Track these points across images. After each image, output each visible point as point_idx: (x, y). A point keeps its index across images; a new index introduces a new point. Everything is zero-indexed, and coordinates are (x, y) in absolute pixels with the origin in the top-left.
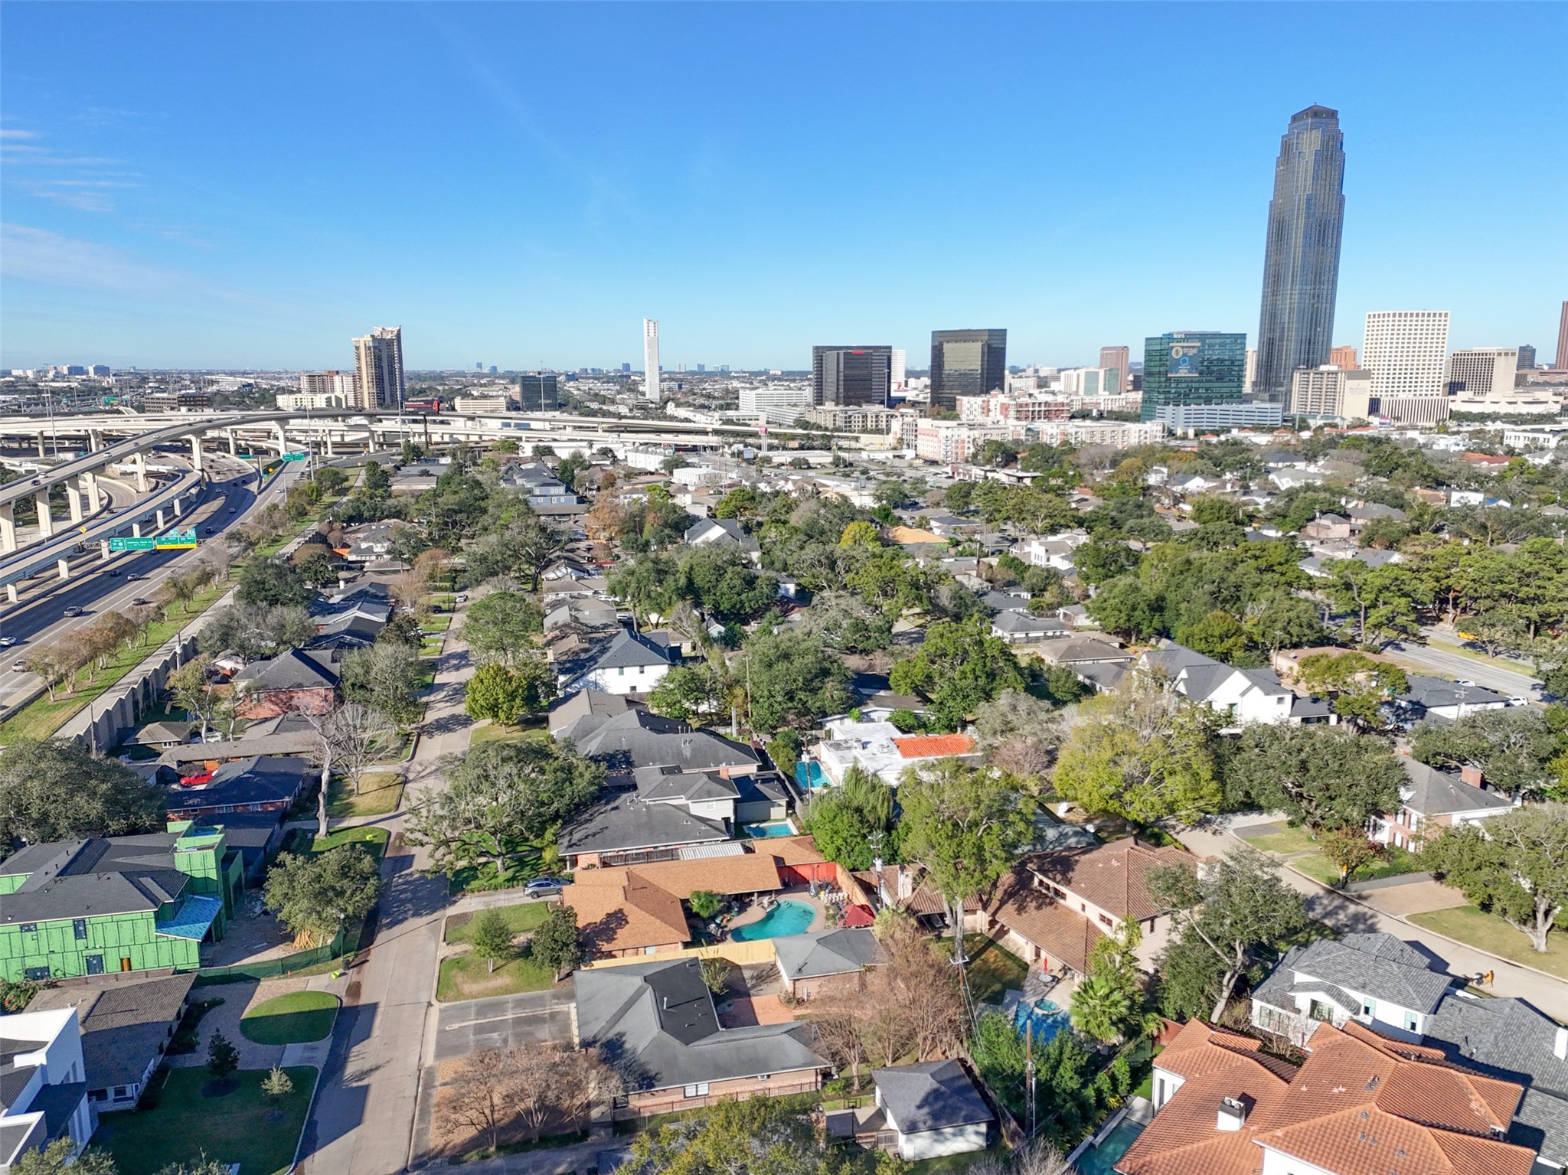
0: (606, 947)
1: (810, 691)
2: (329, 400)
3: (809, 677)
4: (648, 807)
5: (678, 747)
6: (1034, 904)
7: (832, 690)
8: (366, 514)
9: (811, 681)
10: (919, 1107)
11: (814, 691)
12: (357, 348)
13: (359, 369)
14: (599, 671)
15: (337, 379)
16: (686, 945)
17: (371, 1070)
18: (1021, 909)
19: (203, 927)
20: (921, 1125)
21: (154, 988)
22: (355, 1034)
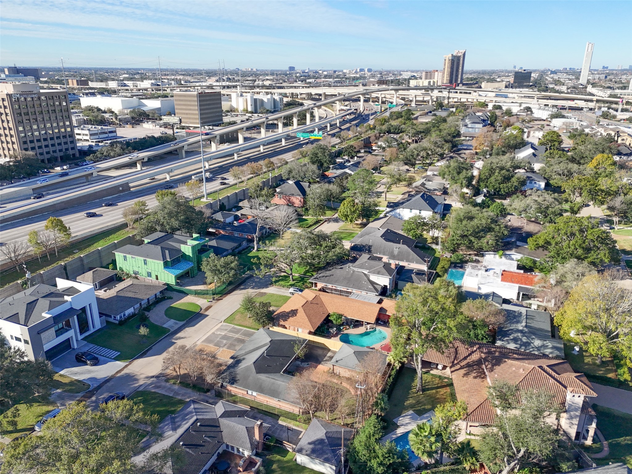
0: (282, 323)
1: (477, 237)
2: (429, 82)
3: (477, 230)
4: (354, 271)
5: (393, 249)
6: (475, 375)
7: (489, 239)
8: (392, 131)
9: (479, 232)
10: (310, 444)
11: (479, 238)
14: (401, 209)
15: (436, 73)
16: (310, 333)
17: (182, 338)
18: (466, 375)
19: (178, 272)
20: (304, 452)
21: (149, 287)
22: (192, 324)
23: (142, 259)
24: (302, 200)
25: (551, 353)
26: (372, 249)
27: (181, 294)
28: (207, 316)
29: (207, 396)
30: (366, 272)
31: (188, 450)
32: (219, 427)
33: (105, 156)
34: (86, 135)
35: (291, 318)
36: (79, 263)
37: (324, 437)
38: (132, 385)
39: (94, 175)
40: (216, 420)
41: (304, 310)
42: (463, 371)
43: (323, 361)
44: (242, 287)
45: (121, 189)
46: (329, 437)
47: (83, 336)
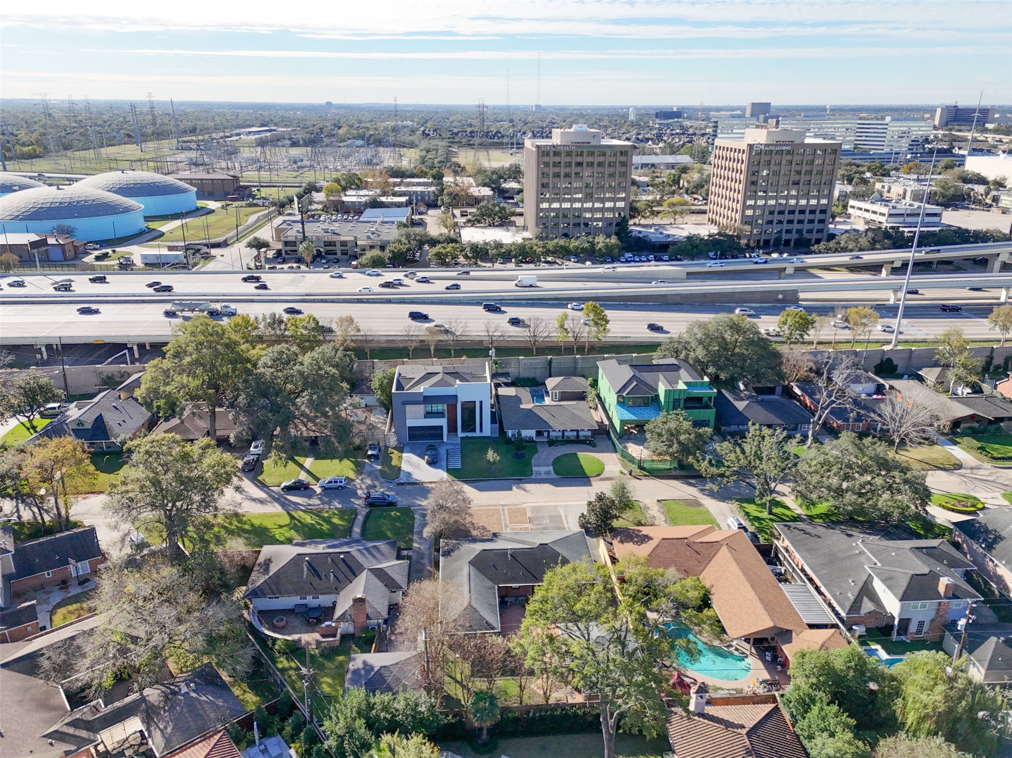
0: (617, 542)
10: (364, 662)
17: (527, 490)
19: (629, 417)
22: (562, 483)
23: (608, 382)
26: (999, 546)
27: (609, 448)
28: (591, 485)
31: (305, 569)
32: (356, 576)
34: (884, 215)
35: (631, 543)
36: (572, 365)
37: (376, 669)
38: (417, 499)
39: (787, 272)
40: (361, 568)
41: (660, 545)
44: (693, 481)
45: (780, 296)
46: (381, 674)
47: (464, 435)
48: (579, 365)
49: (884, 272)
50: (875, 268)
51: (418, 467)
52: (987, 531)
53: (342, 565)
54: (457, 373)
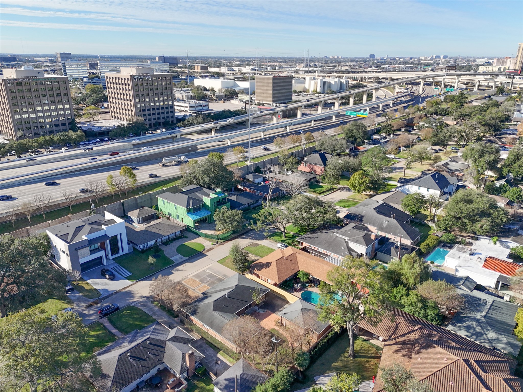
1: (472, 221)
3: (471, 214)
4: (337, 237)
5: (383, 221)
6: (404, 353)
9: (474, 216)
10: (226, 380)
12: (519, 47)
13: (517, 56)
14: (410, 186)
15: (509, 60)
17: (180, 270)
18: (397, 351)
19: (197, 217)
20: (219, 386)
22: (193, 260)
23: (174, 204)
24: (323, 169)
25: (503, 348)
26: (364, 219)
27: (195, 235)
28: (206, 255)
29: (174, 321)
30: (346, 239)
31: (132, 361)
32: (164, 348)
33: (191, 124)
34: (187, 107)
35: (264, 269)
36: (134, 202)
37: (239, 378)
38: (128, 300)
39: (178, 137)
40: (164, 342)
41: (277, 264)
42: (395, 347)
43: (278, 311)
44: (243, 236)
45: (190, 149)
46: (243, 378)
47: (114, 257)
48: (139, 201)
49: (213, 132)
50: (208, 131)
51: (106, 284)
52: (357, 216)
53: (151, 346)
54: (96, 222)
